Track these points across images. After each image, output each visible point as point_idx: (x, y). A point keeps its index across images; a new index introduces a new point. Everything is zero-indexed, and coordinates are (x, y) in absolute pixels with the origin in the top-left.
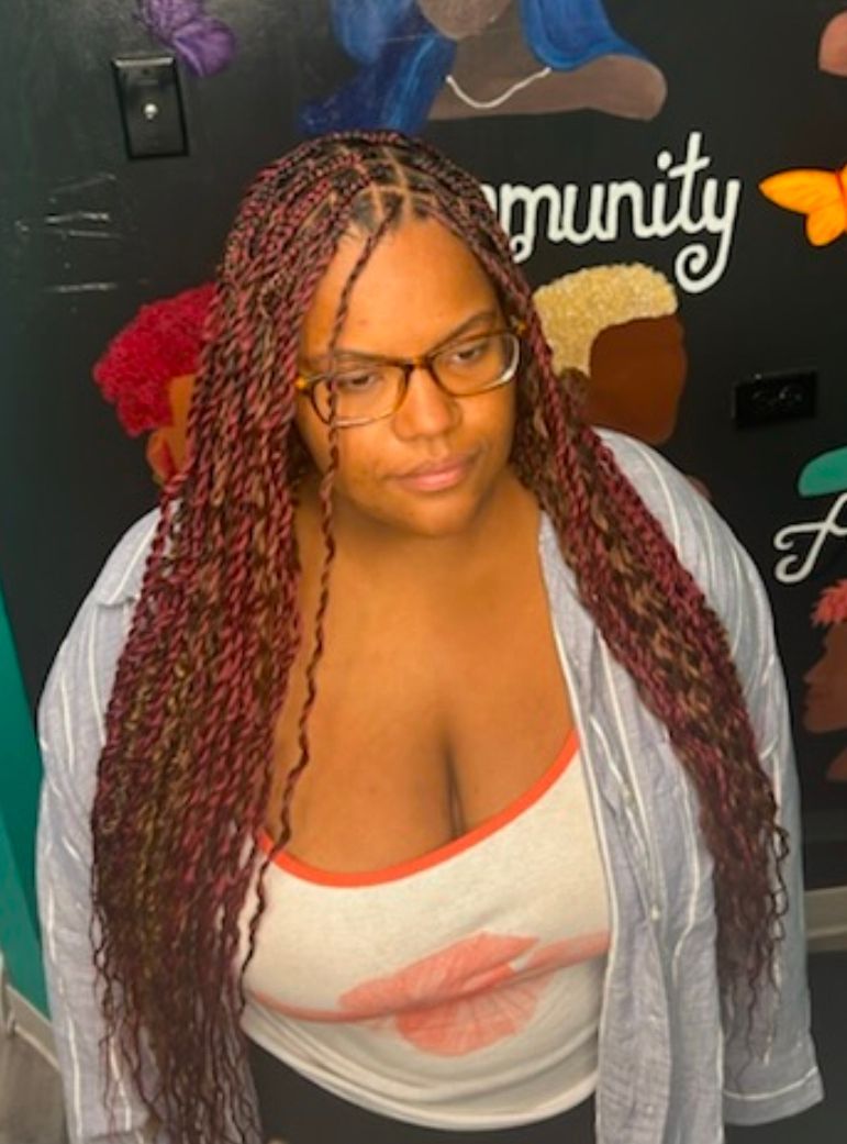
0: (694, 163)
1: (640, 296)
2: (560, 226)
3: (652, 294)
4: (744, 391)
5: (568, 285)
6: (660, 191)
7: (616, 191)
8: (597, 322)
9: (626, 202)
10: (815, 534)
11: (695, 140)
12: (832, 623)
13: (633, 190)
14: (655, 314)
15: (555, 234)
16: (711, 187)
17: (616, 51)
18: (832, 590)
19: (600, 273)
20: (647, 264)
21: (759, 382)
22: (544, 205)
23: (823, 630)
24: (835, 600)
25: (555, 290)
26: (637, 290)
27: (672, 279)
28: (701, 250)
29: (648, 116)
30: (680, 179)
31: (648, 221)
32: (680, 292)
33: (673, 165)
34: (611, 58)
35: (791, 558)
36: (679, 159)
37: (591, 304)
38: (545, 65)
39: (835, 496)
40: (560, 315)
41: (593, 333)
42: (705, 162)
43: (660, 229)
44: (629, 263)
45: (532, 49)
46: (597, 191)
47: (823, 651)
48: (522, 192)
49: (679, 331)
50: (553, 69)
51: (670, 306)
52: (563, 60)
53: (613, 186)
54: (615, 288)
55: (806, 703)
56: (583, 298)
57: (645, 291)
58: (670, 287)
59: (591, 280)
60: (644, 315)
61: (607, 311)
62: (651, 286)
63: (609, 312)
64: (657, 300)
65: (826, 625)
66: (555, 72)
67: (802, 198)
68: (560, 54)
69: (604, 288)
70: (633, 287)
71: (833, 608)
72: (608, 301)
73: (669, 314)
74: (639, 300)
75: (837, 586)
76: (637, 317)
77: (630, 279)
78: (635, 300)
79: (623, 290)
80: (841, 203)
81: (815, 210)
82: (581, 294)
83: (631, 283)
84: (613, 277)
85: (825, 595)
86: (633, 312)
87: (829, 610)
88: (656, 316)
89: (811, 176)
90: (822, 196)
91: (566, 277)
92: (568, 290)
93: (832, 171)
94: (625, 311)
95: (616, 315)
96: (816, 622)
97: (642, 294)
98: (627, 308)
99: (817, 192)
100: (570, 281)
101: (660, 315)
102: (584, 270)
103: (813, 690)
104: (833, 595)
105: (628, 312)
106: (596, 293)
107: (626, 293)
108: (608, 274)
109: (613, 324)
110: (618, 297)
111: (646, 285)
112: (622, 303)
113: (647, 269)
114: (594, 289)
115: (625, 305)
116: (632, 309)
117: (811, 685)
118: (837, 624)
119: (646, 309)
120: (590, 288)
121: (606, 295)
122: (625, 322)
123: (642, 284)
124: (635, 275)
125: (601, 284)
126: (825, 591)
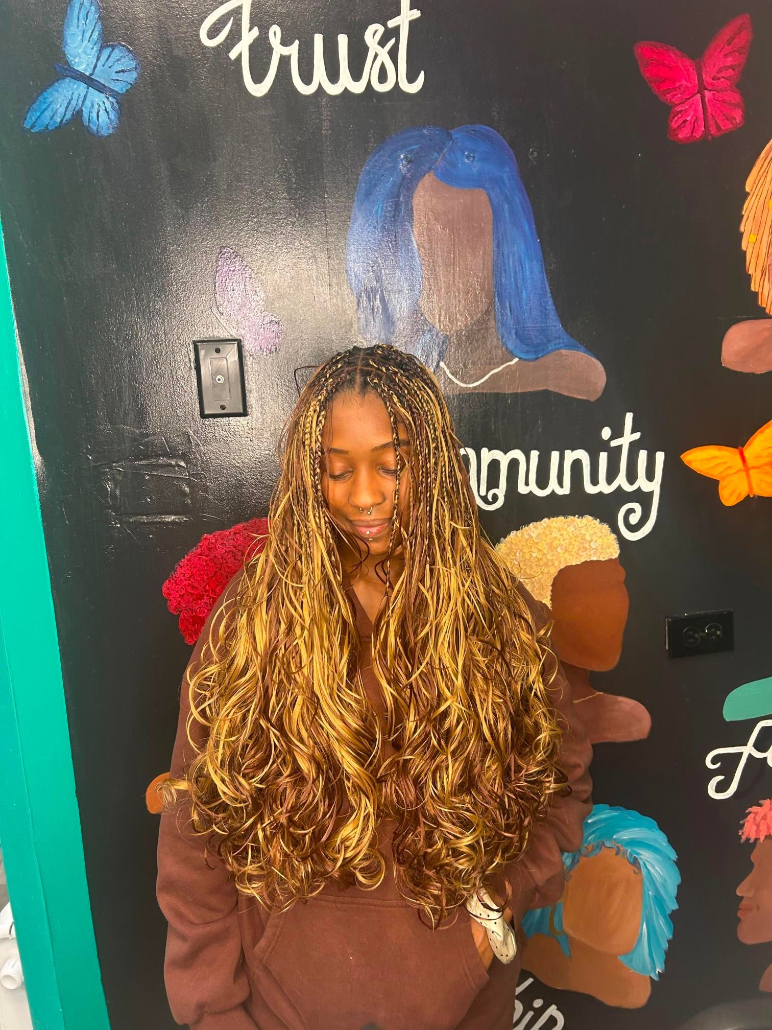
0: (629, 437)
1: (590, 542)
2: (527, 484)
3: (600, 542)
4: (676, 626)
5: (533, 530)
6: (603, 457)
7: (570, 456)
8: (556, 563)
9: (577, 465)
10: (739, 756)
11: (629, 417)
12: (756, 840)
13: (582, 455)
14: (603, 558)
15: (522, 489)
16: (643, 455)
17: (568, 347)
18: (754, 809)
19: (558, 522)
20: (595, 516)
21: (687, 619)
22: (514, 464)
23: (750, 846)
24: (758, 818)
25: (523, 534)
26: (588, 538)
27: (615, 530)
28: (637, 506)
29: (593, 399)
30: (619, 448)
31: (595, 481)
33: (613, 437)
34: (564, 352)
35: (721, 778)
36: (618, 433)
37: (552, 548)
38: (516, 357)
39: (754, 722)
40: (527, 556)
41: (554, 572)
42: (637, 436)
43: (604, 488)
44: (581, 515)
45: (504, 344)
46: (555, 455)
47: (751, 866)
48: (497, 454)
49: (621, 574)
50: (520, 358)
51: (614, 552)
52: (528, 352)
53: (568, 453)
54: (571, 535)
55: (739, 914)
56: (545, 543)
57: (595, 539)
58: (614, 536)
59: (551, 527)
60: (594, 558)
61: (564, 553)
62: (599, 534)
63: (566, 555)
64: (605, 547)
65: (751, 841)
66: (522, 361)
67: (714, 467)
68: (526, 348)
69: (562, 535)
70: (585, 535)
71: (758, 826)
72: (565, 545)
73: (614, 558)
74: (590, 546)
75: (761, 805)
76: (588, 560)
77: (582, 527)
78: (587, 546)
79: (577, 536)
80: (744, 474)
81: (724, 478)
82: (544, 538)
83: (583, 531)
84: (569, 526)
85: (750, 813)
86: (585, 556)
87: (754, 828)
88: (603, 560)
89: (719, 450)
90: (729, 467)
91: (531, 524)
92: (533, 535)
93: (737, 448)
94: (579, 554)
95: (571, 557)
96: (744, 838)
97: (592, 540)
98: (580, 552)
99: (726, 463)
100: (535, 527)
101: (606, 559)
102: (546, 520)
103: (744, 902)
104: (756, 813)
105: (581, 556)
106: (555, 538)
107: (579, 539)
108: (564, 523)
109: (569, 564)
110: (574, 543)
111: (595, 533)
112: (576, 548)
113: (595, 521)
114: (554, 535)
115: (579, 549)
116: (584, 553)
117: (742, 898)
118: (761, 840)
119: (595, 554)
120: (551, 534)
121: (564, 540)
122: (579, 563)
123: (592, 532)
124: (586, 525)
125: (559, 531)
126: (750, 810)
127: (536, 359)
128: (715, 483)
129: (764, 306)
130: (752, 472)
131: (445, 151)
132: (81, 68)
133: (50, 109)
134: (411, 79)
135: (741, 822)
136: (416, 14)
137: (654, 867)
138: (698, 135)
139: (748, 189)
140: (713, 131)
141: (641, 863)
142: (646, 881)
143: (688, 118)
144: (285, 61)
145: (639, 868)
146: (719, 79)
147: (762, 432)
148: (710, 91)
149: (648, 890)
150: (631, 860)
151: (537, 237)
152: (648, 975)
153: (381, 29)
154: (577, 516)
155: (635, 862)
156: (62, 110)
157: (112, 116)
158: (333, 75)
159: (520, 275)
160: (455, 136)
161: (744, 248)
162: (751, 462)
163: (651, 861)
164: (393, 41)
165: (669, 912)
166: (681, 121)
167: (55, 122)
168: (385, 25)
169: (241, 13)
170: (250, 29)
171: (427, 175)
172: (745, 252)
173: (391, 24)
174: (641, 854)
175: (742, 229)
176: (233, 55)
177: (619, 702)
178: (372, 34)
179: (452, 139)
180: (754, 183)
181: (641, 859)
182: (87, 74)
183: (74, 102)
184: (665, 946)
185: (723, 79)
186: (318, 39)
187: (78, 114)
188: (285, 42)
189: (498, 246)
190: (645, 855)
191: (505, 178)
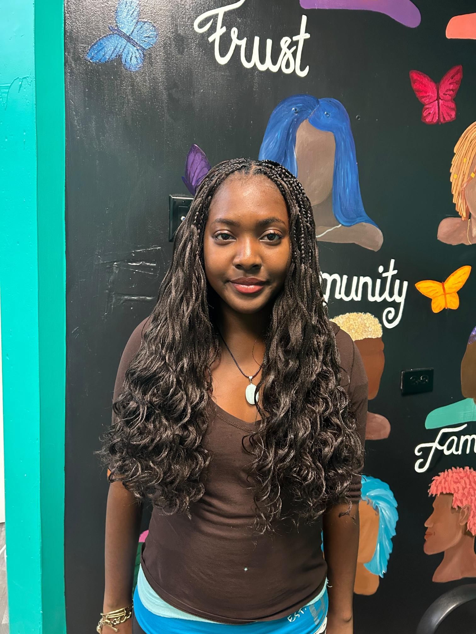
0: (392, 272)
1: (368, 327)
2: (340, 293)
3: (373, 327)
4: (407, 376)
6: (379, 281)
7: (363, 280)
9: (365, 285)
10: (431, 448)
11: (392, 262)
12: (436, 495)
13: (368, 280)
14: (374, 336)
15: (337, 296)
16: (397, 282)
17: (366, 221)
18: (436, 478)
19: (354, 315)
20: (372, 313)
21: (412, 372)
22: (334, 282)
23: (433, 498)
26: (367, 325)
27: (381, 322)
28: (392, 309)
30: (387, 277)
31: (373, 295)
32: (384, 327)
33: (384, 272)
34: (364, 223)
35: (421, 460)
36: (386, 270)
37: (349, 330)
38: (340, 223)
42: (396, 272)
43: (378, 299)
44: (365, 312)
45: (335, 215)
46: (355, 278)
47: (433, 509)
48: (327, 276)
49: (382, 346)
50: (342, 225)
51: (380, 334)
52: (346, 222)
53: (361, 278)
54: (359, 323)
55: (425, 538)
56: (346, 327)
57: (371, 326)
58: (380, 325)
59: (350, 318)
60: (370, 337)
61: (355, 333)
62: (373, 324)
63: (356, 334)
64: (375, 331)
65: (434, 496)
66: (343, 226)
67: (430, 291)
68: (346, 220)
69: (355, 323)
70: (366, 323)
71: (437, 487)
72: (356, 329)
73: (379, 337)
74: (368, 330)
75: (439, 476)
76: (367, 337)
77: (365, 319)
78: (367, 329)
79: (362, 324)
80: (444, 296)
81: (434, 298)
82: (346, 324)
83: (365, 321)
84: (359, 318)
85: (434, 480)
86: (365, 335)
87: (435, 488)
88: (374, 338)
89: (433, 283)
90: (437, 292)
91: (340, 316)
92: (340, 322)
93: (441, 282)
94: (362, 334)
95: (358, 336)
96: (430, 494)
97: (369, 327)
98: (363, 333)
99: (435, 290)
100: (342, 318)
101: (376, 337)
102: (348, 314)
103: (428, 530)
104: (437, 480)
105: (363, 335)
106: (351, 324)
107: (363, 326)
108: (356, 316)
109: (357, 339)
110: (360, 327)
111: (371, 323)
112: (361, 331)
113: (372, 316)
114: (351, 323)
115: (362, 331)
116: (365, 334)
117: (427, 528)
118: (438, 495)
119: (370, 334)
120: (349, 322)
121: (356, 326)
122: (362, 339)
123: (370, 322)
124: (367, 318)
125: (354, 321)
126: (434, 478)
127: (350, 226)
128: (431, 300)
129: (458, 211)
130: (447, 296)
131: (315, 110)
132: (124, 31)
133: (103, 50)
134: (302, 69)
135: (429, 485)
136: (308, 36)
137: (385, 511)
138: (435, 121)
139: (455, 151)
140: (442, 120)
141: (379, 509)
142: (381, 519)
143: (431, 112)
144: (238, 48)
145: (378, 512)
146: (446, 95)
147: (453, 275)
148: (442, 100)
149: (382, 525)
150: (375, 507)
151: (356, 161)
152: (378, 575)
153: (289, 41)
154: (363, 313)
155: (376, 509)
156: (110, 52)
157: (139, 61)
158: (262, 60)
159: (346, 180)
160: (321, 103)
161: (451, 180)
162: (447, 290)
163: (384, 508)
164: (294, 48)
165: (391, 537)
166: (428, 113)
167: (105, 58)
168: (292, 39)
169: (217, 18)
170: (222, 27)
171: (305, 121)
172: (451, 183)
173: (295, 38)
174: (379, 504)
175: (451, 171)
176: (211, 39)
177: (375, 417)
178: (285, 42)
179: (319, 104)
180: (458, 149)
181: (380, 507)
182: (128, 35)
183: (117, 50)
184: (388, 557)
185: (448, 95)
186: (257, 39)
187: (120, 57)
188: (240, 38)
189: (337, 164)
190: (382, 505)
191: (344, 128)
